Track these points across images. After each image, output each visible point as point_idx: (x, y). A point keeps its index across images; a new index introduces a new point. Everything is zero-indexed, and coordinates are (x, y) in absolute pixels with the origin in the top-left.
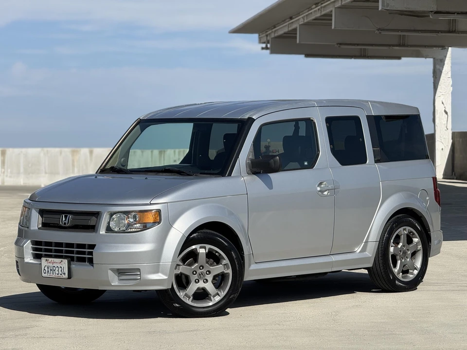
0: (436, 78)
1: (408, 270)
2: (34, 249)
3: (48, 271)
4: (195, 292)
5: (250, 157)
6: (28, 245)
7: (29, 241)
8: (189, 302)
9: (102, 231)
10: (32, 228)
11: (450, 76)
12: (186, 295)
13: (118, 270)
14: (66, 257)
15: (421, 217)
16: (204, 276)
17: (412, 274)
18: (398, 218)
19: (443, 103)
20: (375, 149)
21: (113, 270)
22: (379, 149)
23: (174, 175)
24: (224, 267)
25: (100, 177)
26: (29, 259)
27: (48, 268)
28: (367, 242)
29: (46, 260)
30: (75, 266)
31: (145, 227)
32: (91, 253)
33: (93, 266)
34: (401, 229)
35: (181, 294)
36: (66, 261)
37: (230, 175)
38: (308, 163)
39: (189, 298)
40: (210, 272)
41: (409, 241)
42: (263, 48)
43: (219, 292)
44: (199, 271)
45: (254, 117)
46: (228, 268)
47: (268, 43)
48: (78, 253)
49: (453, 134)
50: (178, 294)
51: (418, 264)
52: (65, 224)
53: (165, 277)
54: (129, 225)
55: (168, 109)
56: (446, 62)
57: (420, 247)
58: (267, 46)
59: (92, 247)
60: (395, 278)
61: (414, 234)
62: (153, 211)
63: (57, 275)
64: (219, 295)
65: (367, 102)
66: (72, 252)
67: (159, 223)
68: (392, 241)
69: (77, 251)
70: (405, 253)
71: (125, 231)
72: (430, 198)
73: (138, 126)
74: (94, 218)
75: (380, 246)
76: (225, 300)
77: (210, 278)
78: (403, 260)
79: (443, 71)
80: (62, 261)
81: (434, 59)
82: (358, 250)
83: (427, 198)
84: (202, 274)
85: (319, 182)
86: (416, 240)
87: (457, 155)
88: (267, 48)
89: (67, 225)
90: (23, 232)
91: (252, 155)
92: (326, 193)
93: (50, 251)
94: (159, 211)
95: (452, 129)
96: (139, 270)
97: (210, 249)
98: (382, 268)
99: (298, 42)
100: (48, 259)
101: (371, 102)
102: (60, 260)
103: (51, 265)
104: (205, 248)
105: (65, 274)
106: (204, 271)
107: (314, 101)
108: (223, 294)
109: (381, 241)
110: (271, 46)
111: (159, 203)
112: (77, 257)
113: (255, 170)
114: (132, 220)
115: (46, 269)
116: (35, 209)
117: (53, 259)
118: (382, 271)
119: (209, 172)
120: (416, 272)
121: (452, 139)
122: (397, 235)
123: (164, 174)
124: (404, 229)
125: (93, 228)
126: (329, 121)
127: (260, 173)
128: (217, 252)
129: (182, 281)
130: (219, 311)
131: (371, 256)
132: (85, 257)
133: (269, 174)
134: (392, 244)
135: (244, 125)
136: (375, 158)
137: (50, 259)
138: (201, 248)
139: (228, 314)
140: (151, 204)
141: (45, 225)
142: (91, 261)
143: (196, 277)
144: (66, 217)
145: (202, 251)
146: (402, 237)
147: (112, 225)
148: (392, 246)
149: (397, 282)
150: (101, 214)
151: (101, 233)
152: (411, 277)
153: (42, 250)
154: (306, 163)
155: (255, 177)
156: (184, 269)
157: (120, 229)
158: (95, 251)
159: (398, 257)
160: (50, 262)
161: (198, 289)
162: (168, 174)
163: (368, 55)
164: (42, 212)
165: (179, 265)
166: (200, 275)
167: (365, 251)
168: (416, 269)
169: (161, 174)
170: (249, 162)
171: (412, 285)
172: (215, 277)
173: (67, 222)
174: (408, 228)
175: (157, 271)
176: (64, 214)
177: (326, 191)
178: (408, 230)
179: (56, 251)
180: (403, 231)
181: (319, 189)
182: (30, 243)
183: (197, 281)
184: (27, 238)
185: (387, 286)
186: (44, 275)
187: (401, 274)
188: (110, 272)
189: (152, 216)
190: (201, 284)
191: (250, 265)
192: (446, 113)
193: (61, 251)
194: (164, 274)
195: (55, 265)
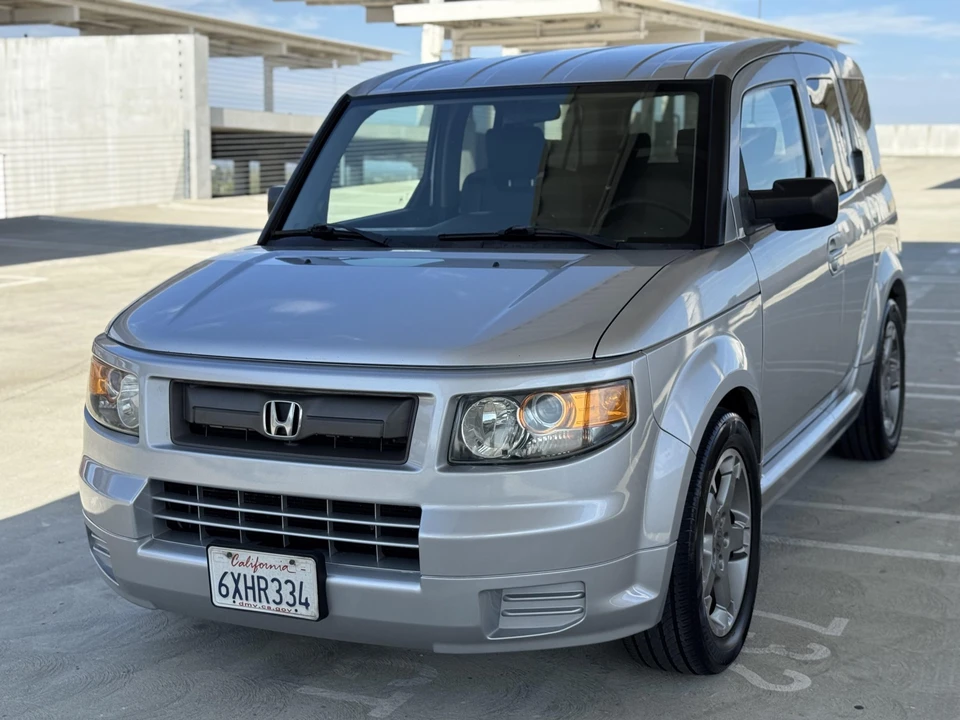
2: (164, 508)
3: (237, 590)
7: (147, 483)
9: (441, 463)
13: (508, 589)
14: (297, 548)
26: (148, 540)
28: (859, 366)
29: (229, 555)
30: (342, 577)
36: (311, 562)
37: (719, 242)
52: (281, 431)
53: (654, 596)
54: (532, 438)
63: (273, 606)
66: (320, 528)
67: (630, 423)
71: (517, 456)
80: (292, 562)
89: (289, 435)
94: (626, 384)
96: (581, 584)
100: (233, 551)
102: (285, 558)
103: (249, 572)
105: (306, 604)
111: (622, 357)
112: (338, 543)
115: (229, 581)
116: (156, 379)
117: (254, 554)
131: (862, 395)
132: (371, 547)
137: (243, 555)
140: (597, 360)
144: (284, 409)
147: (470, 438)
150: (431, 403)
153: (195, 512)
158: (424, 530)
160: (243, 564)
164: (182, 391)
173: (288, 429)
176: (274, 398)
182: (149, 490)
186: (218, 600)
194: (649, 586)
195: (268, 574)
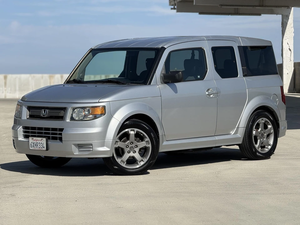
0: (284, 27)
1: (265, 146)
2: (25, 132)
3: (33, 146)
4: (128, 159)
5: (163, 72)
6: (20, 129)
7: (21, 126)
8: (124, 165)
9: (68, 120)
10: (23, 119)
11: (292, 26)
12: (122, 161)
13: (78, 144)
14: (44, 137)
15: (273, 112)
16: (133, 149)
17: (267, 148)
18: (258, 112)
19: (288, 44)
20: (243, 68)
21: (75, 145)
22: (246, 67)
23: (114, 84)
24: (146, 143)
25: (66, 86)
26: (21, 138)
27: (33, 144)
28: (238, 128)
30: (51, 142)
31: (95, 117)
32: (61, 134)
33: (62, 142)
34: (260, 119)
35: (119, 160)
36: (45, 139)
37: (150, 84)
38: (200, 76)
39: (124, 163)
40: (137, 146)
41: (266, 127)
42: (172, 9)
43: (143, 159)
44: (130, 146)
45: (165, 47)
46: (149, 144)
47: (175, 5)
48: (53, 134)
49: (295, 64)
50: (117, 160)
51: (271, 142)
52: (44, 115)
53: (109, 149)
54: (85, 116)
55: (110, 42)
56: (290, 17)
57: (272, 131)
58: (174, 7)
59: (62, 130)
60: (256, 151)
61: (268, 123)
62: (101, 107)
63: (39, 148)
64: (143, 161)
65: (238, 37)
66: (49, 133)
67: (104, 114)
68: (254, 127)
69: (52, 133)
70: (263, 135)
71: (82, 119)
72: (279, 100)
73: (91, 53)
74: (62, 112)
75: (247, 131)
76: (147, 164)
77: (137, 150)
78: (262, 140)
79: (288, 23)
80: (42, 139)
81: (282, 15)
82: (232, 133)
83: (277, 100)
84: (132, 147)
85: (207, 89)
86: (270, 126)
87: (297, 77)
88: (174, 9)
89: (45, 116)
90: (17, 121)
91: (164, 71)
92: (212, 96)
93: (35, 133)
94: (104, 107)
95: (294, 61)
96: (91, 145)
97: (137, 131)
98: (248, 144)
99: (194, 4)
100: (33, 138)
101: (240, 37)
102: (41, 138)
103: (35, 142)
104: (134, 131)
105: (44, 147)
106: (133, 145)
107: (204, 36)
108: (146, 160)
109: (247, 127)
110: (177, 7)
111: (104, 102)
112: (52, 136)
113: (166, 81)
114: (87, 113)
115: (32, 144)
116: (25, 106)
117: (36, 138)
118: (248, 146)
119: (136, 82)
120: (270, 147)
121: (294, 67)
122: (258, 123)
123: (108, 83)
124: (262, 120)
125: (62, 118)
126: (214, 49)
127: (169, 83)
128: (142, 133)
129: (119, 152)
130: (143, 171)
131: (241, 136)
132: (57, 137)
133: (175, 84)
134: (254, 129)
135: (159, 52)
136: (243, 73)
137: (35, 138)
138: (131, 130)
139: (149, 173)
140: (99, 102)
141: (32, 116)
142: (61, 139)
143: (128, 149)
144: (44, 111)
145: (132, 133)
146: (261, 125)
147: (74, 116)
148: (254, 131)
149: (257, 153)
150: (67, 109)
151: (67, 121)
152: (266, 150)
153: (29, 132)
154: (199, 77)
155: (166, 85)
156: (120, 144)
157: (79, 118)
158: (63, 133)
159: (258, 138)
160: (34, 140)
161: (130, 157)
162: (110, 84)
163: (240, 13)
164: (29, 108)
165: (117, 142)
166: (131, 148)
167: (237, 133)
168: (269, 145)
169: (105, 83)
170: (162, 76)
171: (267, 156)
172: (140, 150)
173: (45, 114)
174: (264, 119)
175: (103, 146)
176: (43, 109)
177: (212, 94)
178: (265, 120)
179: (38, 133)
180: (262, 121)
181: (207, 93)
182: (22, 128)
183: (129, 152)
184: (20, 125)
185: (251, 156)
186: (31, 148)
187: (260, 148)
188: (73, 146)
189: (100, 110)
190: (132, 154)
191: (163, 142)
192: (290, 50)
193: (42, 133)
194: (108, 147)
195: (38, 142)
